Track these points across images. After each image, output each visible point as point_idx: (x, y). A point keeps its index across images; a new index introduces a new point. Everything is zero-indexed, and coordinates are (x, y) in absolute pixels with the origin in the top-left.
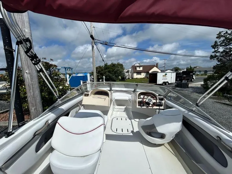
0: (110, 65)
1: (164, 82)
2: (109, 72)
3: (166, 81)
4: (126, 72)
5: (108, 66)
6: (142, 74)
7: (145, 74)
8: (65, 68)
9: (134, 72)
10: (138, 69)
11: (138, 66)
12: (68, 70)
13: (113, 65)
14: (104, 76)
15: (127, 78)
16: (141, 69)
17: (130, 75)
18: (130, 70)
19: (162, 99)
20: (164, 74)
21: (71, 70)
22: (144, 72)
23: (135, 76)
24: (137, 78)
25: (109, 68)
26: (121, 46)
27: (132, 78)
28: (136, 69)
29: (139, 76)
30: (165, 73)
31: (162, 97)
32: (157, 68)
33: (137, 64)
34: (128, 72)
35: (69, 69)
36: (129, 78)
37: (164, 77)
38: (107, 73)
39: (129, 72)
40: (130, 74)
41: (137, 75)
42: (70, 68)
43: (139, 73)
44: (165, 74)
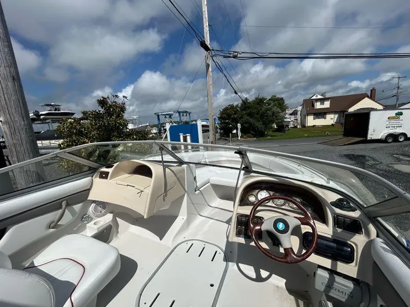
0: (254, 102)
1: (390, 135)
2: (250, 115)
3: (398, 131)
4: (291, 114)
5: (249, 103)
6: (329, 116)
7: (337, 116)
8: (179, 113)
9: (308, 114)
10: (318, 106)
11: (317, 100)
12: (183, 116)
13: (260, 101)
14: (239, 124)
15: (291, 125)
16: (327, 104)
17: (299, 119)
18: (300, 108)
19: (354, 227)
20: (392, 113)
21: (188, 114)
22: (335, 112)
23: (311, 121)
24: (314, 126)
25: (249, 108)
26: (268, 56)
27: (304, 126)
28: (313, 106)
29: (320, 122)
30: (397, 111)
31: (356, 214)
32: (374, 100)
33: (317, 96)
34: (294, 113)
35: (185, 114)
36: (296, 127)
37: (393, 121)
38: (246, 117)
39: (297, 114)
40: (299, 117)
41: (314, 119)
42: (186, 112)
43: (321, 114)
44: (396, 114)
